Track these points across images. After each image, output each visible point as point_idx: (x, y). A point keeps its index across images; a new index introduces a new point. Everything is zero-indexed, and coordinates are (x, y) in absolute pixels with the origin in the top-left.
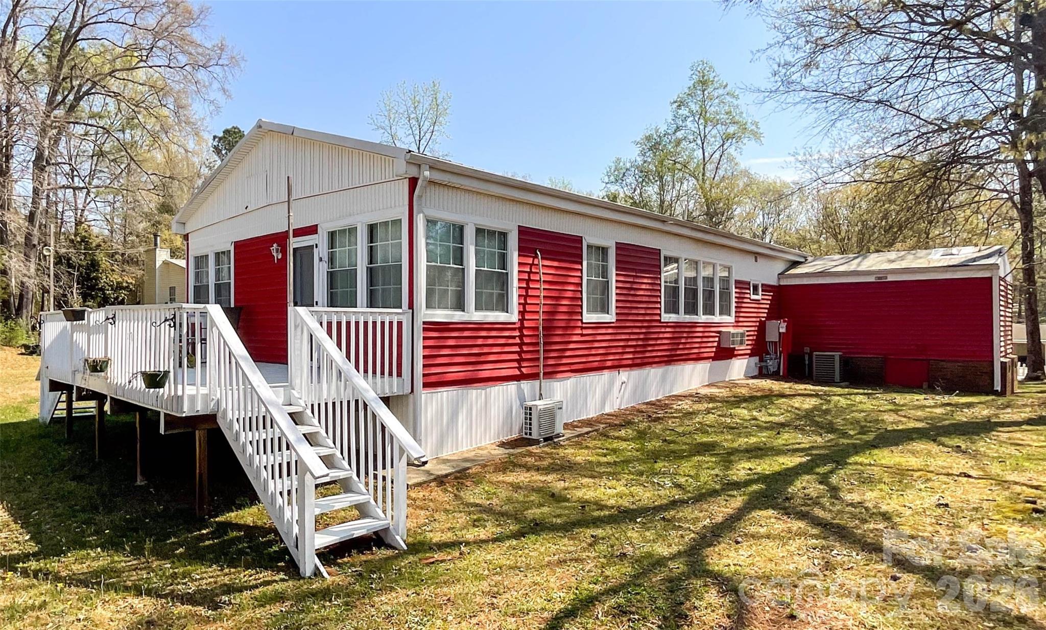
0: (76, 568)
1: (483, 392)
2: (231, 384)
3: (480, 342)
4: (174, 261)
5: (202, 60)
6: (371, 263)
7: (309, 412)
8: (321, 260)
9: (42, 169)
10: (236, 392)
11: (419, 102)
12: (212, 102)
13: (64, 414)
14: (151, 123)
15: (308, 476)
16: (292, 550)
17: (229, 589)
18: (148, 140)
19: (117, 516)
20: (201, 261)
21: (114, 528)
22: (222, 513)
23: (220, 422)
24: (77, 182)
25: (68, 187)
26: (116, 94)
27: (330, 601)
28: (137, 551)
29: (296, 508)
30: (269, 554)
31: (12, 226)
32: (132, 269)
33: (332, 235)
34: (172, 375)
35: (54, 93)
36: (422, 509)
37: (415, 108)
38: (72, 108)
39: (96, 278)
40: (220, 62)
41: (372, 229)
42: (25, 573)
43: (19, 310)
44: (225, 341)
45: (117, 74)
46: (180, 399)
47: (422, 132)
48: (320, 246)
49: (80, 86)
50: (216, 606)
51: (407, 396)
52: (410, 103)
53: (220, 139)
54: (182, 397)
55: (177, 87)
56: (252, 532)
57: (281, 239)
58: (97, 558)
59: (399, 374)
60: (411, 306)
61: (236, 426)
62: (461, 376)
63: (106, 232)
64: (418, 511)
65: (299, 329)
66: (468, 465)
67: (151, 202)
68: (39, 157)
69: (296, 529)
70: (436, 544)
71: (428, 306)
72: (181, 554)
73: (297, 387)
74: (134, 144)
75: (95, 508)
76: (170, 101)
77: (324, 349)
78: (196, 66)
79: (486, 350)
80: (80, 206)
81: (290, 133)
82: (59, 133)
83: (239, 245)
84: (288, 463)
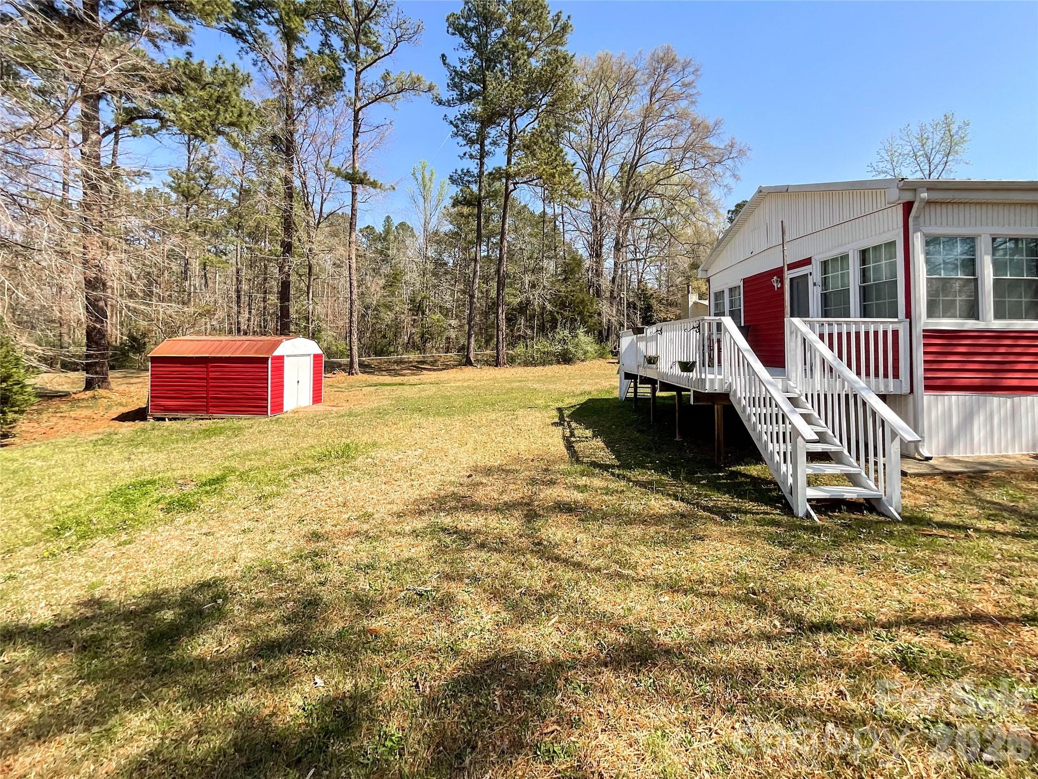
0: (640, 478)
1: (1009, 401)
2: (739, 375)
3: (1002, 350)
4: (701, 301)
5: (717, 158)
6: (864, 282)
7: (803, 398)
8: (815, 284)
9: (619, 250)
10: (743, 380)
11: (927, 139)
12: (726, 186)
13: (632, 395)
14: (684, 210)
15: (800, 439)
16: (788, 496)
17: (737, 510)
18: (682, 221)
19: (664, 456)
20: (719, 295)
21: (661, 462)
22: (734, 465)
23: (732, 399)
24: (639, 256)
25: (633, 260)
26: (660, 196)
27: (819, 536)
28: (675, 476)
29: (790, 466)
30: (769, 496)
31: (603, 287)
32: (673, 309)
33: (825, 264)
34: (698, 364)
35: (625, 203)
36: (922, 494)
37: (923, 146)
38: (635, 209)
39: (651, 316)
40: (731, 156)
41: (864, 253)
42: (613, 474)
43: (607, 337)
44: (735, 342)
45: (661, 182)
46: (703, 381)
47: (932, 166)
48: (814, 274)
49: (639, 195)
50: (727, 518)
51: (905, 396)
52: (916, 142)
53: (733, 212)
54: (705, 379)
55: (700, 181)
56: (756, 481)
57: (779, 272)
58: (652, 475)
59: (896, 376)
60: (908, 315)
61: (743, 402)
62: (977, 382)
63: (657, 287)
64: (917, 495)
65: (794, 335)
66: (987, 468)
67: (684, 263)
68: (617, 243)
69: (790, 480)
70: (937, 523)
71: (930, 314)
72: (704, 484)
73: (793, 379)
74: (673, 226)
75: (650, 449)
76: (696, 192)
77: (816, 349)
78: (713, 163)
79: (1012, 358)
80: (641, 271)
81: (784, 191)
82: (628, 227)
83: (746, 281)
84: (784, 433)
